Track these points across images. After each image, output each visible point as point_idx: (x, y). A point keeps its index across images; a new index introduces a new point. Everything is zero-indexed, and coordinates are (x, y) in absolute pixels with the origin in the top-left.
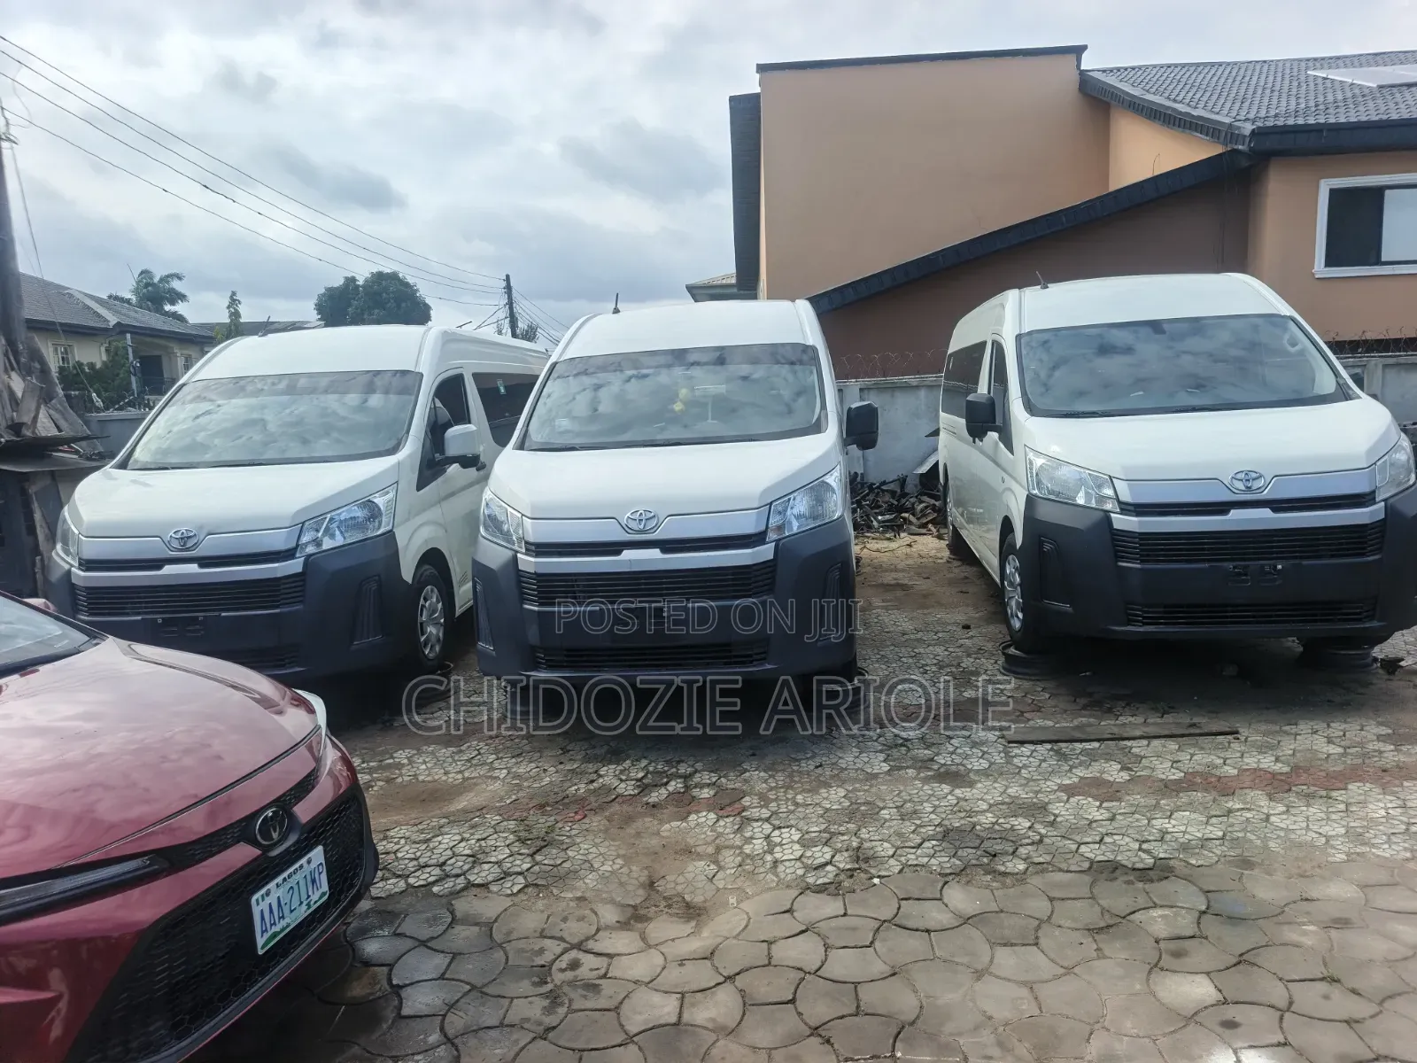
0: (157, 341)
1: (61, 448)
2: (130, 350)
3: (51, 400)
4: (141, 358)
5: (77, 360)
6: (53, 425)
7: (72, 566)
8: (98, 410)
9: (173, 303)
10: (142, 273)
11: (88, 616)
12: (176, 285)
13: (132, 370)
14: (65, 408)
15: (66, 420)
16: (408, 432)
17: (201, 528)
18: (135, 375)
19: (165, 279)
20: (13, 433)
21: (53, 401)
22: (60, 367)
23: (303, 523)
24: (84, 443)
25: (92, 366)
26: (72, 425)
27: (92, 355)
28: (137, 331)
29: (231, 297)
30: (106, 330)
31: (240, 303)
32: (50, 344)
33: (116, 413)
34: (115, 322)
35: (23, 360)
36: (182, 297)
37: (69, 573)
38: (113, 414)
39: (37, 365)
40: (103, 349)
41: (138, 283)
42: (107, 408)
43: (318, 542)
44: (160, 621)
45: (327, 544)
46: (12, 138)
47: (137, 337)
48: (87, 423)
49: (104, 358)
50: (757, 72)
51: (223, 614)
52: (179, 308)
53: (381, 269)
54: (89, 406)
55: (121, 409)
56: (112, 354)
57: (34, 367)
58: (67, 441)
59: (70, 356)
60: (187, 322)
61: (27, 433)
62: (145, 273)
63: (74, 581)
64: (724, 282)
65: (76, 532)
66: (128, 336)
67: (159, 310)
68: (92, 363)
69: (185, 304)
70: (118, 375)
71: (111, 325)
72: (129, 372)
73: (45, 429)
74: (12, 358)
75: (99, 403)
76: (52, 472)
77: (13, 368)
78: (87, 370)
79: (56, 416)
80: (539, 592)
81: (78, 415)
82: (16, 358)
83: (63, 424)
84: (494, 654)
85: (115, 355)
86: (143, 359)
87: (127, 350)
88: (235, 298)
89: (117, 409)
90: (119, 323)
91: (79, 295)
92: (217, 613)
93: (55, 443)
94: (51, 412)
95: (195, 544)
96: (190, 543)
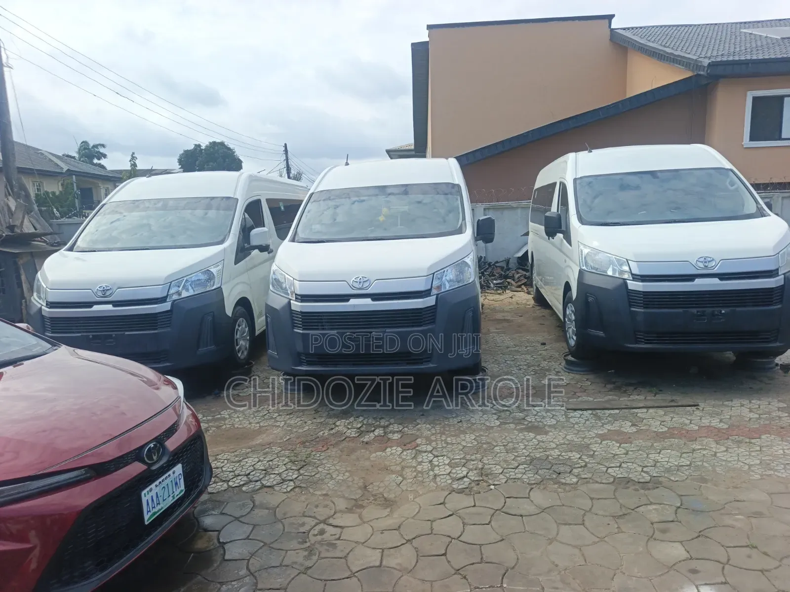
0: (91, 180)
1: (35, 239)
2: (75, 185)
3: (31, 212)
5: (45, 190)
6: (32, 227)
7: (42, 305)
8: (57, 218)
9: (99, 159)
10: (83, 142)
11: (51, 334)
12: (102, 150)
13: (76, 196)
14: (39, 217)
15: (39, 223)
16: (230, 231)
17: (114, 284)
18: (77, 199)
19: (95, 146)
20: (10, 231)
22: (36, 194)
23: (171, 282)
24: (49, 237)
25: (54, 193)
26: (42, 227)
27: (53, 187)
28: (79, 174)
29: (132, 155)
30: (61, 173)
31: (136, 158)
33: (67, 220)
35: (15, 190)
36: (105, 156)
38: (65, 220)
39: (23, 193)
40: (60, 184)
41: (80, 147)
42: (62, 217)
43: (179, 293)
44: (91, 337)
45: (185, 294)
47: (79, 177)
48: (51, 225)
49: (61, 189)
50: (427, 29)
51: (127, 333)
52: (103, 162)
53: (215, 140)
54: (52, 216)
55: (70, 217)
56: (65, 187)
58: (40, 235)
59: (41, 188)
60: (106, 169)
61: (18, 231)
63: (43, 313)
64: (407, 148)
65: (45, 286)
66: (74, 176)
67: (91, 162)
69: (106, 159)
70: (68, 198)
71: (65, 170)
72: (74, 197)
73: (28, 228)
74: (9, 189)
75: (57, 214)
76: (32, 252)
77: (10, 195)
78: (51, 196)
79: (34, 221)
80: (303, 322)
81: (46, 221)
82: (12, 189)
83: (38, 226)
84: (277, 356)
85: (67, 187)
86: (82, 190)
87: (73, 184)
88: (134, 156)
89: (67, 218)
90: (68, 169)
91: (46, 154)
92: (122, 333)
93: (33, 236)
94: (31, 219)
95: (111, 294)
96: (108, 293)
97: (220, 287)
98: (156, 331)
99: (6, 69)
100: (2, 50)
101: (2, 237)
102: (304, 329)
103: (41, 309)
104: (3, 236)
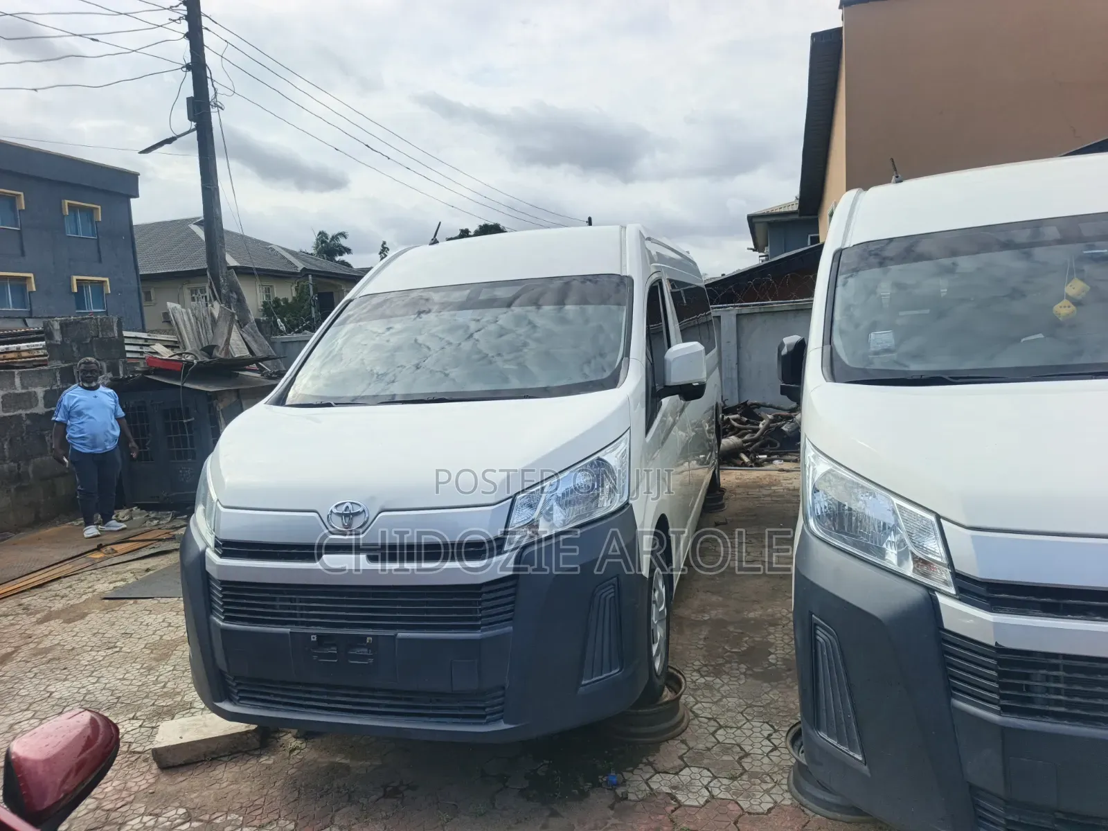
0: (332, 282)
1: (247, 367)
2: (311, 287)
3: (245, 325)
4: (319, 294)
5: (276, 296)
6: (246, 347)
7: (208, 546)
8: (281, 333)
9: (341, 254)
10: (320, 233)
11: (223, 621)
12: (343, 242)
13: (312, 303)
14: (255, 332)
15: (256, 341)
16: (627, 353)
17: (373, 498)
18: (314, 306)
19: (335, 237)
20: (206, 354)
21: (246, 326)
22: (263, 302)
23: (514, 498)
24: (269, 363)
25: (286, 300)
26: (261, 347)
27: (286, 292)
28: (317, 275)
29: (383, 245)
30: (295, 274)
31: (388, 250)
32: (257, 285)
33: (295, 335)
34: (302, 268)
35: (224, 291)
36: (348, 251)
37: (202, 555)
38: (294, 336)
39: (235, 296)
40: (293, 288)
41: (317, 240)
42: (289, 331)
43: (533, 525)
44: (314, 638)
45: (545, 529)
46: (219, 104)
47: (318, 279)
48: (272, 344)
49: (294, 295)
50: (840, 7)
51: (401, 635)
52: (346, 257)
53: (487, 223)
54: (275, 330)
55: (299, 332)
56: (299, 292)
57: (232, 297)
58: (257, 361)
59: (271, 294)
60: (352, 267)
61: (219, 354)
62: (322, 234)
63: (208, 568)
64: (782, 210)
65: (215, 497)
66: (310, 277)
67: (332, 260)
68: (285, 298)
69: (350, 255)
70: (303, 307)
71: (300, 269)
72: (311, 304)
73: (238, 349)
74: (215, 290)
75: (283, 327)
76: (238, 390)
77: (215, 299)
78: (282, 304)
79: (249, 339)
80: (1003, 686)
81: (266, 338)
82: (219, 292)
83: (254, 347)
84: (865, 769)
85: (302, 293)
86: (320, 295)
87: (309, 287)
88: (385, 246)
89: (296, 333)
90: (304, 268)
91: (278, 249)
92: (391, 633)
93: (242, 363)
94: (245, 335)
95: (365, 523)
96: (358, 522)
97: (627, 503)
98: (476, 635)
99: (213, 110)
100: (209, 81)
101: (192, 365)
102: (1005, 710)
103: (204, 552)
104: (193, 363)
